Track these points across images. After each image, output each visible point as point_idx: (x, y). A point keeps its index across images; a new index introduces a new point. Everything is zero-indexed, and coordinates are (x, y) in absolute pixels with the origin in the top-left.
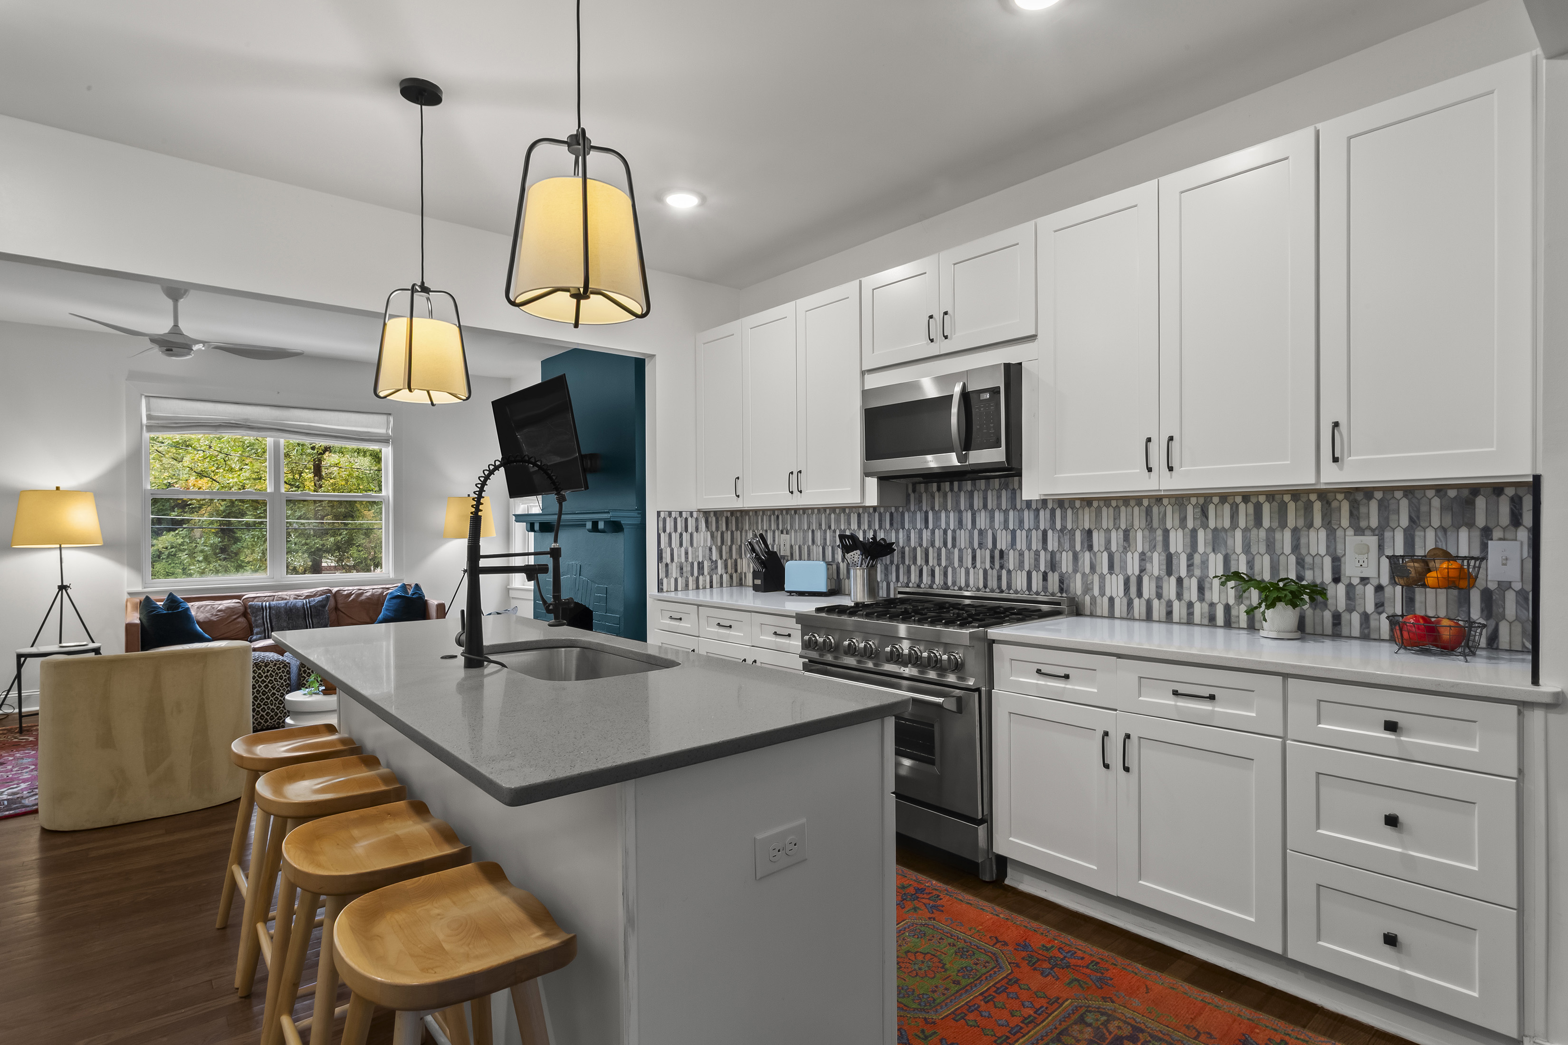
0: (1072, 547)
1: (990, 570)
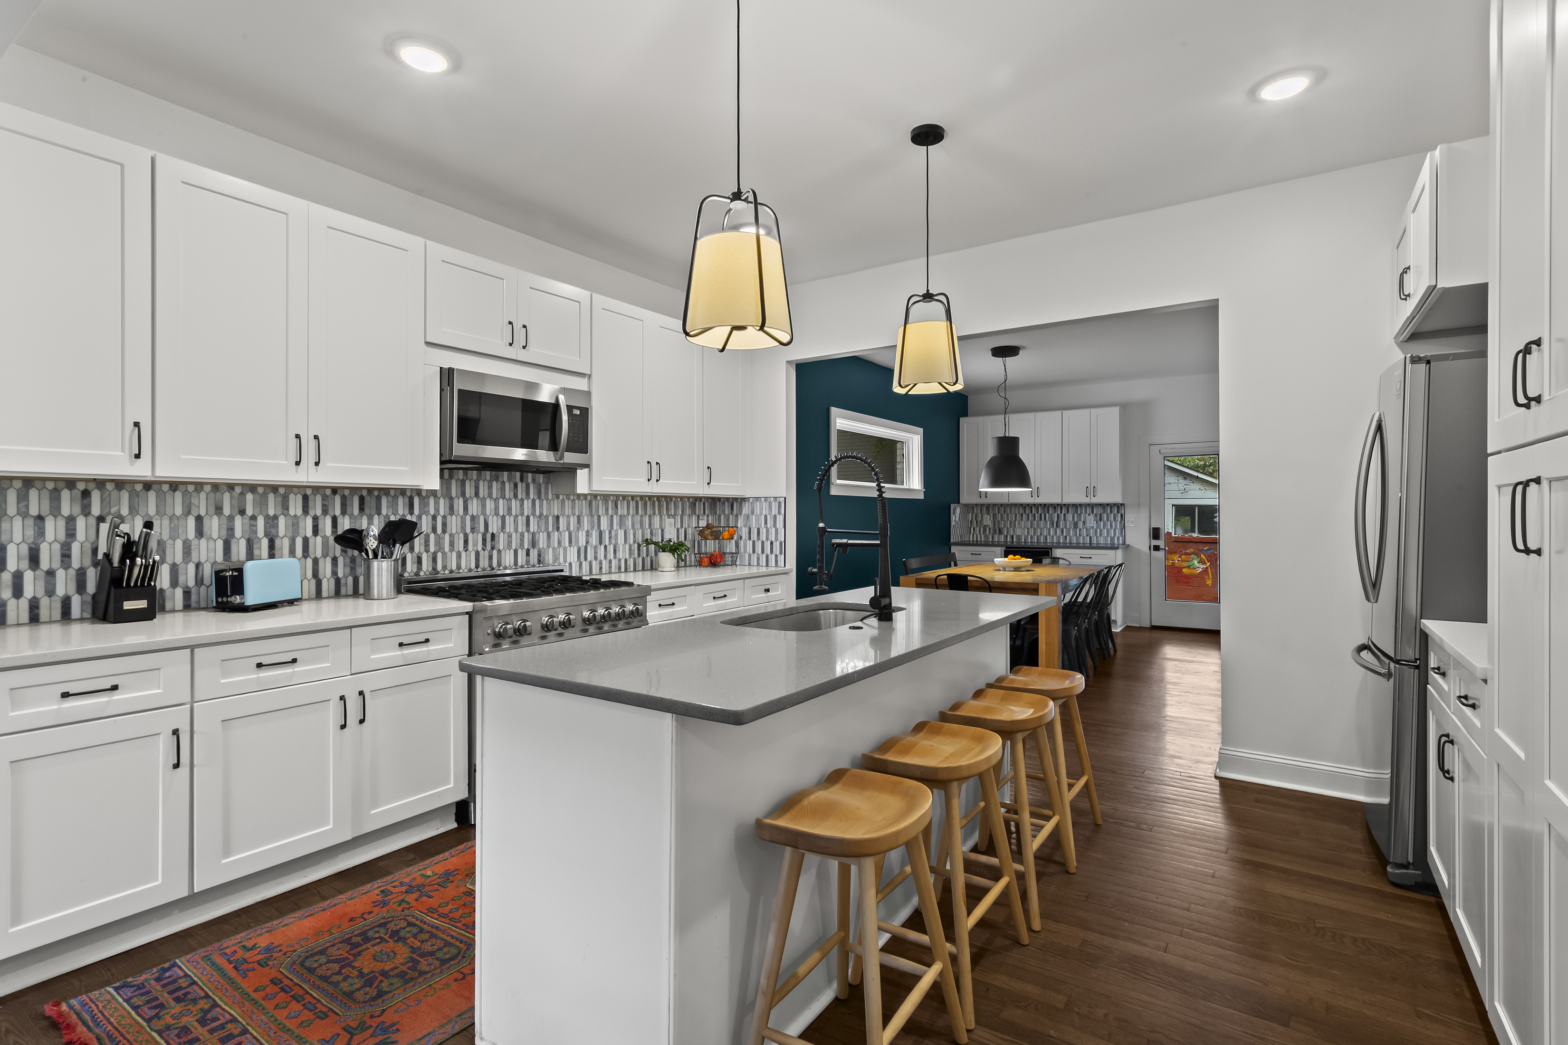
0: (547, 528)
1: (482, 551)
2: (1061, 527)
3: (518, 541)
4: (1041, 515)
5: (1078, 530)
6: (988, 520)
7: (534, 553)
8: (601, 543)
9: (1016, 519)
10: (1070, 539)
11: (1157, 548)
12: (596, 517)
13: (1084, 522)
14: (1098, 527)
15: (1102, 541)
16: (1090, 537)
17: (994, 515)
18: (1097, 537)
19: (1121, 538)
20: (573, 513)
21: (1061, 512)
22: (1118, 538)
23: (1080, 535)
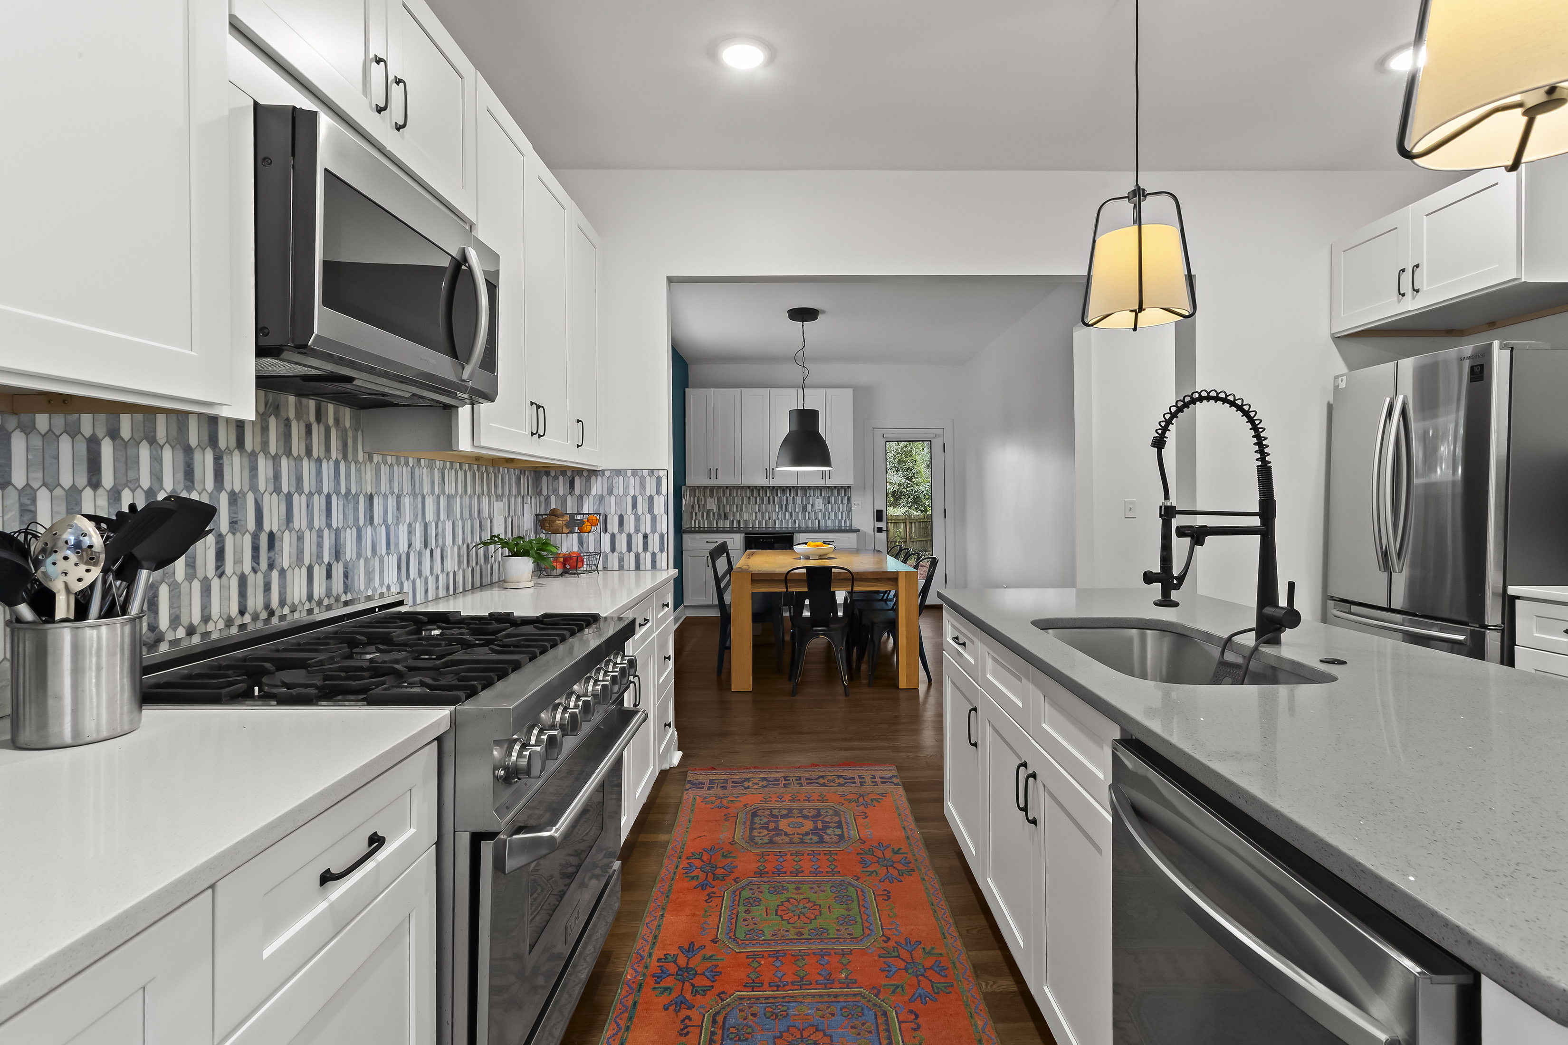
1: (252, 574)
2: (790, 511)
3: (314, 547)
4: (769, 498)
5: (807, 513)
6: (711, 504)
7: (338, 571)
8: (426, 547)
9: (743, 503)
10: (799, 523)
11: (880, 530)
12: (420, 498)
13: (812, 505)
14: (826, 510)
15: (830, 524)
16: (819, 521)
17: (719, 499)
18: (825, 520)
19: (848, 521)
20: (392, 491)
21: (790, 495)
22: (845, 521)
23: (809, 519)
